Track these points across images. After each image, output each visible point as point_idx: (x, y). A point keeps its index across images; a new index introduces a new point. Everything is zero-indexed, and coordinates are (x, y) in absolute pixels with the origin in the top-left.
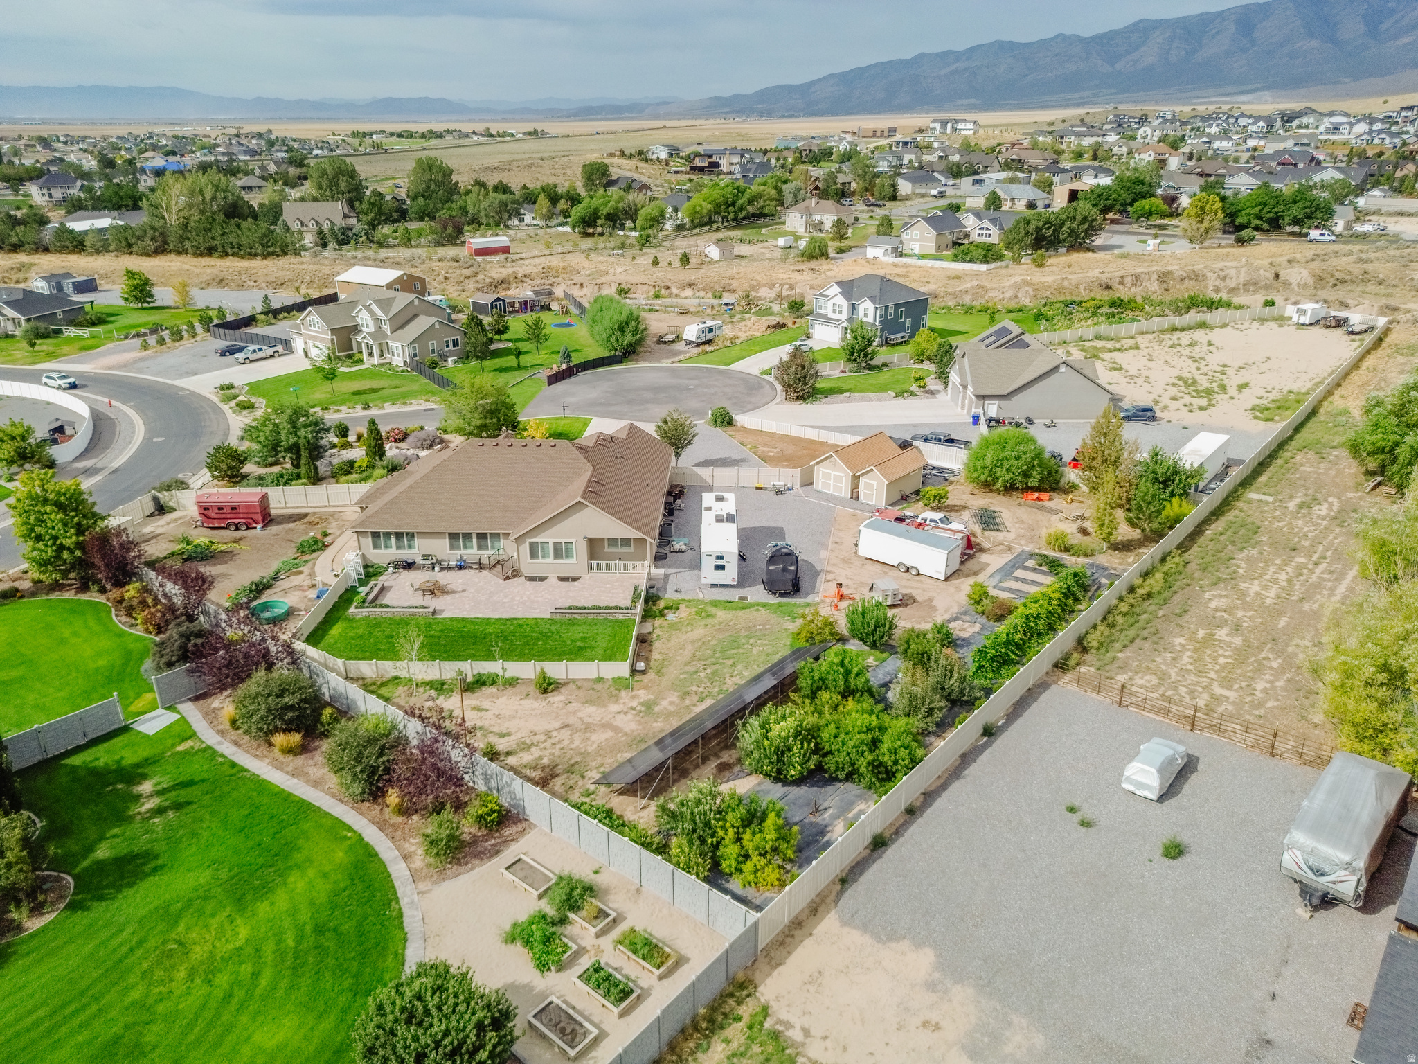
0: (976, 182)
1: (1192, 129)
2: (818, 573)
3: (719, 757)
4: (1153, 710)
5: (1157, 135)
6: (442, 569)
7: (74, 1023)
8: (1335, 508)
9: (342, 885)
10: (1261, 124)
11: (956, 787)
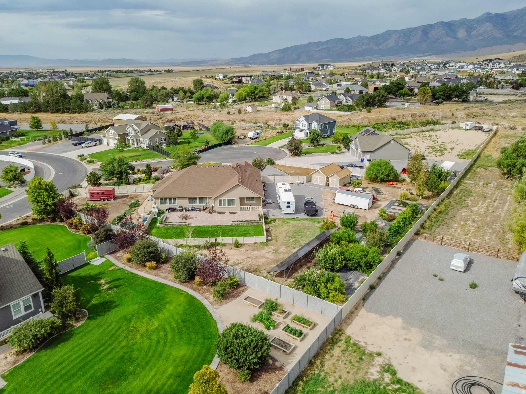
0: (338, 85)
1: (411, 68)
2: (322, 209)
3: (307, 265)
4: (453, 246)
5: (399, 70)
6: (186, 211)
7: (105, 353)
8: (496, 184)
9: (187, 307)
10: (436, 65)
11: (393, 271)
